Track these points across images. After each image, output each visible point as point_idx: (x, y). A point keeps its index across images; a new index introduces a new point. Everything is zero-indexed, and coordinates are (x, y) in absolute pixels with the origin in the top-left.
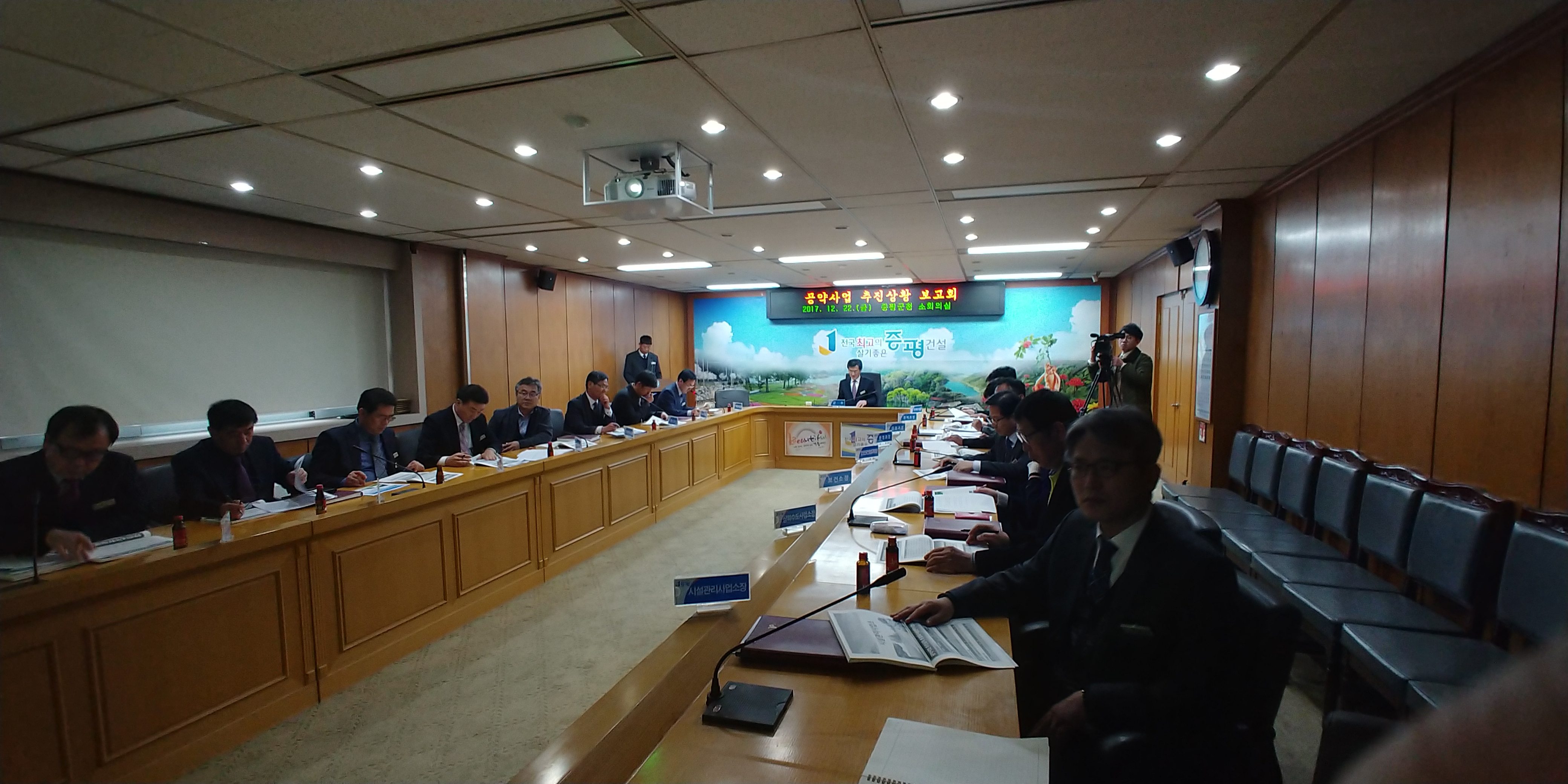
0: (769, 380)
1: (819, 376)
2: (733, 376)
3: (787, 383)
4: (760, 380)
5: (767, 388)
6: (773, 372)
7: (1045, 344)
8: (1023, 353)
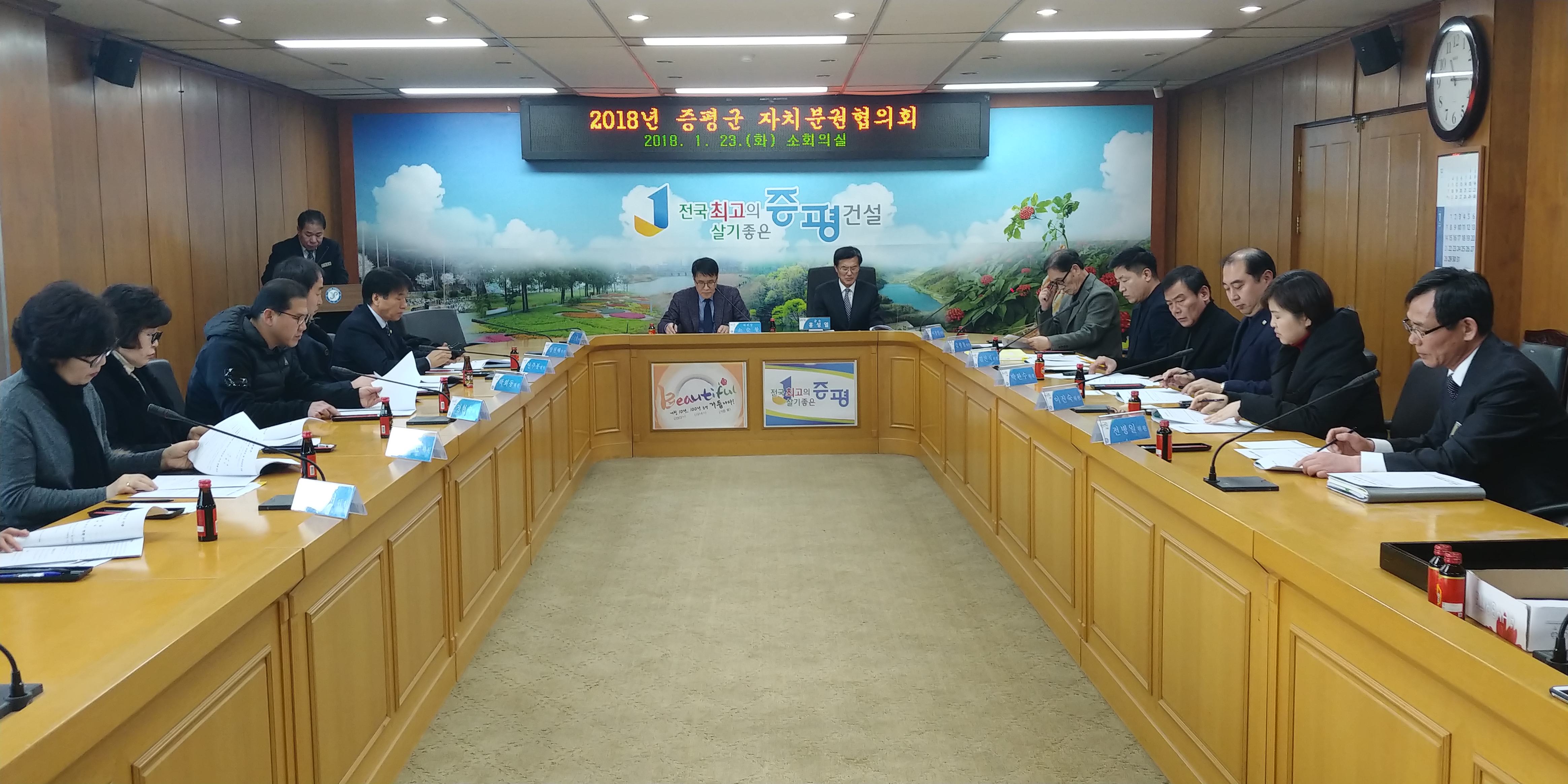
0: (529, 286)
1: (636, 276)
2: (448, 278)
3: (568, 294)
4: (508, 286)
5: (525, 302)
6: (538, 270)
7: (1058, 212)
8: (1020, 229)
